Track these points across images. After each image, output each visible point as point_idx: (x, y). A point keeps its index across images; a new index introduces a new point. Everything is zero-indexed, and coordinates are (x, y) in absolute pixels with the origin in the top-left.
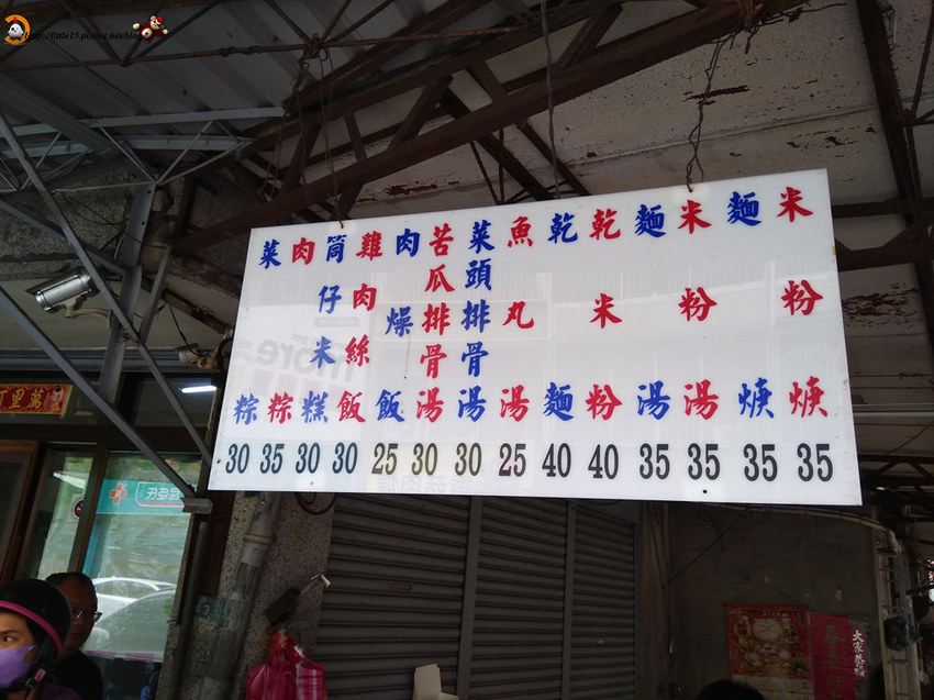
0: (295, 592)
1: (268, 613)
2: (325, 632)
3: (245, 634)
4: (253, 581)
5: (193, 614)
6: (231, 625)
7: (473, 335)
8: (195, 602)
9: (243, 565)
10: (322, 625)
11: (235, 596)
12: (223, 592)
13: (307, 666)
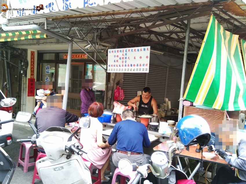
0: (119, 81)
1: (116, 84)
2: (124, 86)
3: (114, 86)
4: (114, 80)
5: (108, 84)
6: (112, 85)
7: (126, 60)
8: (108, 83)
9: (113, 78)
10: (123, 85)
11: (112, 82)
12: (111, 82)
13: (121, 90)
